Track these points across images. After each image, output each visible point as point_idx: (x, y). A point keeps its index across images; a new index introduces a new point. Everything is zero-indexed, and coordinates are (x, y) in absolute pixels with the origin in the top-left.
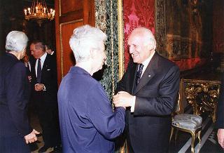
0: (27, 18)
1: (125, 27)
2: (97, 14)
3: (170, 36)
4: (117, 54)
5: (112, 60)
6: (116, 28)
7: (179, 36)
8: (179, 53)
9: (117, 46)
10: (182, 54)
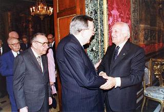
0: (32, 14)
1: (109, 20)
2: (87, 10)
3: (142, 26)
4: (103, 41)
5: (100, 46)
6: (102, 21)
7: (149, 26)
8: (149, 39)
9: (103, 35)
10: (151, 40)
